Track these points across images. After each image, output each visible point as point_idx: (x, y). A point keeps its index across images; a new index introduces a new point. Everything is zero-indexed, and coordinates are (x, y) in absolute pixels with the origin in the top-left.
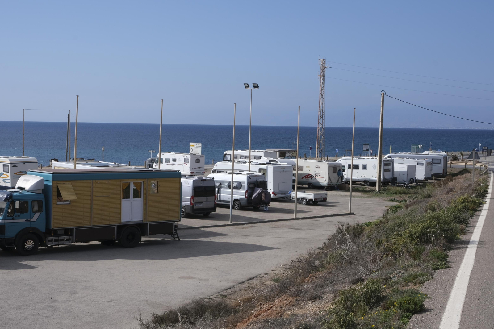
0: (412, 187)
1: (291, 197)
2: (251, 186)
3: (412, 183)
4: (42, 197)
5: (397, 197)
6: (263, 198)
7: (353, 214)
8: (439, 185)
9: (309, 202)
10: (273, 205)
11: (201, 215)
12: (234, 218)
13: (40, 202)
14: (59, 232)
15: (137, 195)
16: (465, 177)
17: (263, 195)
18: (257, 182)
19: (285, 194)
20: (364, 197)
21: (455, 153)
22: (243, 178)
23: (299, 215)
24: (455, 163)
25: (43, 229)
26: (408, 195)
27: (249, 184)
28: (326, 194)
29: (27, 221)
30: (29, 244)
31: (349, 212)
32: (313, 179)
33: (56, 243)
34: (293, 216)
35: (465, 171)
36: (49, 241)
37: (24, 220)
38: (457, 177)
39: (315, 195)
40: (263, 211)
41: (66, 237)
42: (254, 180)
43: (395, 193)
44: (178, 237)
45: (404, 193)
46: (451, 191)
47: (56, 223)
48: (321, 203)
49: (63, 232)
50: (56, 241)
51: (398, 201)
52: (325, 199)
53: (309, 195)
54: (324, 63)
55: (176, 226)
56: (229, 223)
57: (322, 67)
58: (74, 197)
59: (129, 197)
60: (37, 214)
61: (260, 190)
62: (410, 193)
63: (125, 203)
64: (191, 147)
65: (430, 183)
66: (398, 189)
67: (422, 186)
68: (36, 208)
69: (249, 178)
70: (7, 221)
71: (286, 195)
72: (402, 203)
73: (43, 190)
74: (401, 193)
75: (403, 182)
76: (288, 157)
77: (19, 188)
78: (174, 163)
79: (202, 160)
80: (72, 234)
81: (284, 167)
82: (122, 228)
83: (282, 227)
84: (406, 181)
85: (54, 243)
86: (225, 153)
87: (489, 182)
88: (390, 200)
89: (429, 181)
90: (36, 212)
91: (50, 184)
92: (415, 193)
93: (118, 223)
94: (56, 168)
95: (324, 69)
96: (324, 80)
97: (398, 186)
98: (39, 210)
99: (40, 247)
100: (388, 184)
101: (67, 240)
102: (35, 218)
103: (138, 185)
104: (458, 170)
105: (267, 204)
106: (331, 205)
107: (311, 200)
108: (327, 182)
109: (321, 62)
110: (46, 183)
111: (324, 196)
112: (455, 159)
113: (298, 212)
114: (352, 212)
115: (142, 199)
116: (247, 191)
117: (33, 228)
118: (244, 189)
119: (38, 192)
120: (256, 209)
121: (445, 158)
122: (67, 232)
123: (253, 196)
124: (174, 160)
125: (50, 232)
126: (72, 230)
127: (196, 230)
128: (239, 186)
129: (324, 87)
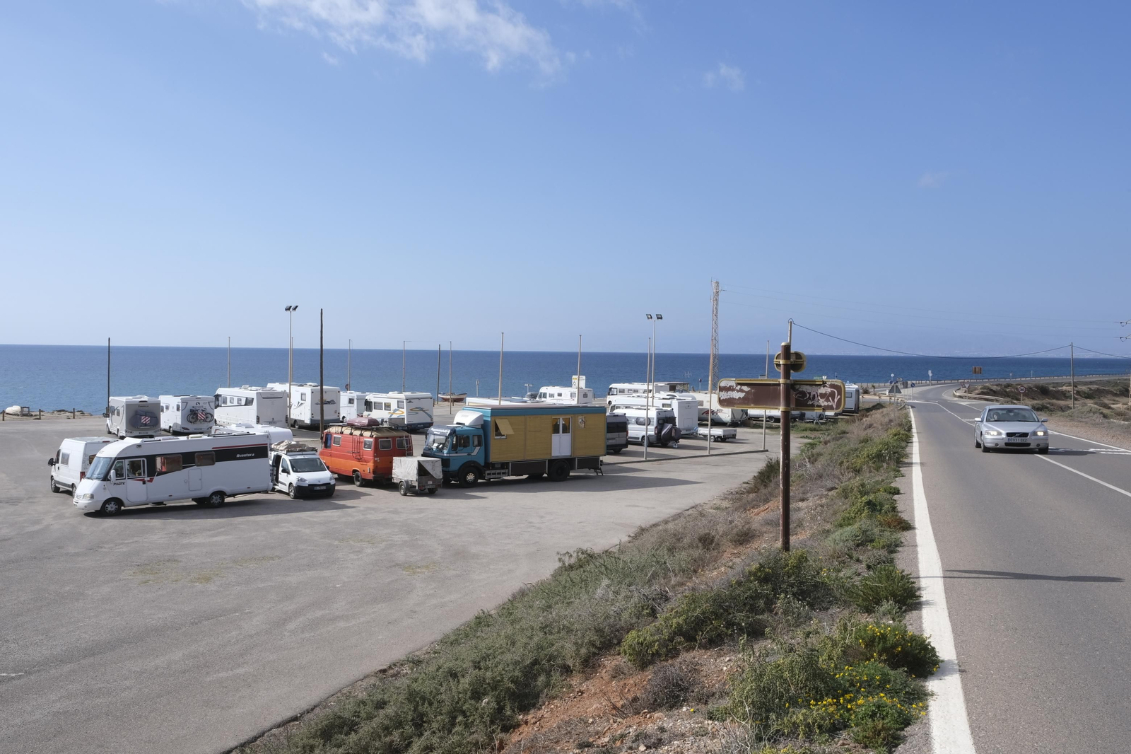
0: (822, 424)
1: (697, 434)
2: (661, 422)
3: (822, 419)
4: (481, 432)
5: (808, 433)
6: (673, 434)
7: (767, 451)
8: (854, 421)
9: (719, 439)
10: (682, 442)
11: (612, 451)
12: (648, 454)
13: (479, 437)
14: (496, 466)
15: (566, 430)
16: (882, 412)
17: (673, 431)
18: (666, 418)
19: (690, 430)
20: (773, 434)
21: (865, 385)
22: (653, 414)
23: (713, 452)
24: (866, 396)
25: (482, 462)
26: (819, 432)
27: (659, 419)
28: (736, 431)
29: (469, 454)
30: (470, 477)
31: (763, 449)
32: (715, 414)
33: (494, 476)
34: (706, 453)
35: (879, 406)
36: (488, 474)
37: (466, 454)
38: (871, 413)
39: (724, 431)
40: (672, 447)
41: (503, 471)
42: (663, 415)
43: (806, 430)
44: (601, 472)
45: (815, 430)
46: (870, 426)
47: (495, 457)
48: (730, 440)
49: (500, 466)
50: (494, 474)
51: (810, 438)
52: (734, 436)
53: (718, 431)
54: (718, 286)
55: (602, 461)
56: (644, 459)
57: (715, 290)
58: (511, 432)
59: (558, 432)
60: (478, 448)
61: (669, 426)
62: (821, 430)
63: (555, 437)
64: (573, 381)
65: (842, 419)
66: (808, 425)
67: (833, 422)
68: (476, 443)
69: (659, 413)
70: (451, 455)
71: (692, 431)
72: (815, 440)
73: (482, 425)
74: (811, 430)
75: (812, 418)
76: (679, 391)
77: (457, 424)
78: (559, 397)
79: (590, 395)
80: (508, 468)
81: (688, 402)
82: (553, 462)
83: (700, 463)
84: (815, 416)
85: (492, 476)
86: (610, 386)
87: (910, 417)
88: (801, 437)
89: (839, 417)
90: (476, 446)
91: (489, 419)
92: (827, 430)
93: (548, 457)
94: (470, 404)
95: (717, 292)
96: (717, 304)
97: (808, 422)
98: (479, 444)
99: (479, 481)
100: (795, 421)
101: (503, 473)
102: (475, 453)
103: (567, 421)
104: (871, 405)
105: (677, 441)
106: (741, 442)
107: (719, 437)
108: (730, 417)
109: (714, 285)
110: (485, 419)
111: (733, 433)
112: (866, 392)
113: (711, 449)
114: (766, 449)
115: (570, 434)
116: (656, 427)
117: (474, 462)
118: (653, 425)
119: (477, 427)
120: (664, 446)
121: (857, 391)
122: (504, 465)
123: (663, 433)
124: (560, 395)
125: (489, 465)
126: (508, 463)
127: (613, 466)
128: (649, 422)
129: (717, 313)
